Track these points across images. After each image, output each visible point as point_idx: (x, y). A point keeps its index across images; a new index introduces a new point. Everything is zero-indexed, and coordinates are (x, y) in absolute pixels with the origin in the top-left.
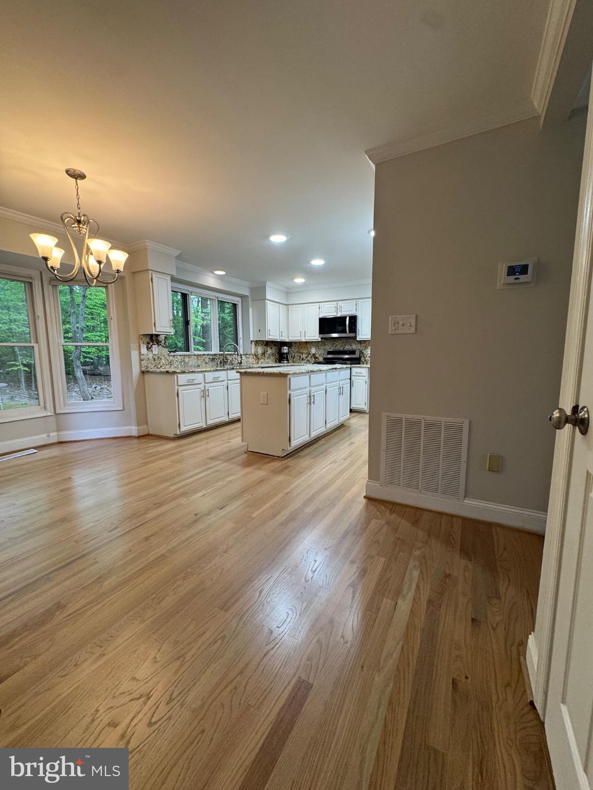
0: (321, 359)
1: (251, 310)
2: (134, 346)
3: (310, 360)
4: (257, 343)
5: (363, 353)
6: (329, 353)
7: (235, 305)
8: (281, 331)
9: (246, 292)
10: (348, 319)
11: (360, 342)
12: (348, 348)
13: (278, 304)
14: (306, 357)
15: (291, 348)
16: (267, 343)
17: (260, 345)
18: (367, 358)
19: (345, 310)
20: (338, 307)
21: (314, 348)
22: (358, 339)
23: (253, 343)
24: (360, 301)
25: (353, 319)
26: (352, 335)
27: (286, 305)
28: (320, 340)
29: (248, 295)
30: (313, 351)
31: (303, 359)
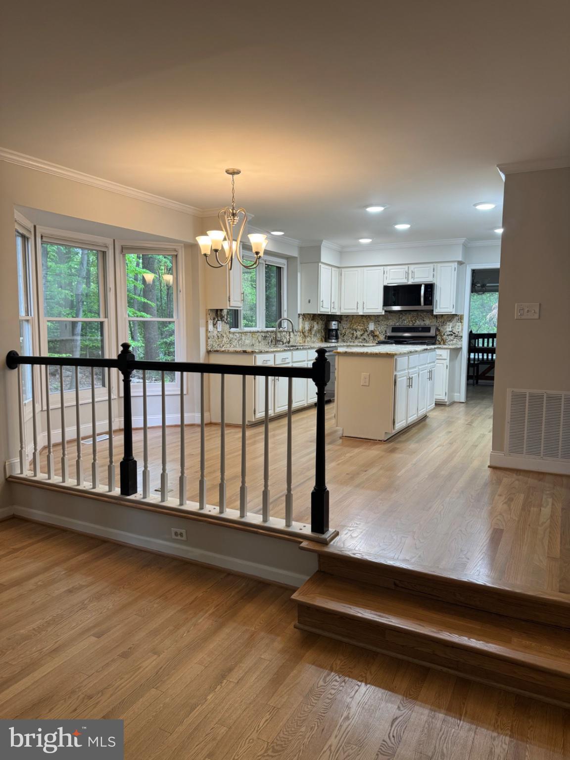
0: (382, 338)
1: (299, 275)
2: (202, 322)
3: (367, 339)
4: (305, 316)
5: (439, 330)
6: (394, 330)
7: (279, 269)
8: (332, 302)
9: (295, 253)
10: (423, 288)
11: (436, 316)
12: (419, 323)
13: (330, 268)
14: (362, 335)
15: (340, 322)
16: (314, 317)
17: (307, 319)
18: (445, 336)
19: (419, 276)
20: (410, 272)
21: (373, 323)
22: (435, 313)
23: (301, 317)
24: (439, 265)
25: (430, 288)
26: (428, 308)
27: (338, 267)
28: (383, 314)
29: (297, 256)
30: (371, 327)
31: (356, 338)
